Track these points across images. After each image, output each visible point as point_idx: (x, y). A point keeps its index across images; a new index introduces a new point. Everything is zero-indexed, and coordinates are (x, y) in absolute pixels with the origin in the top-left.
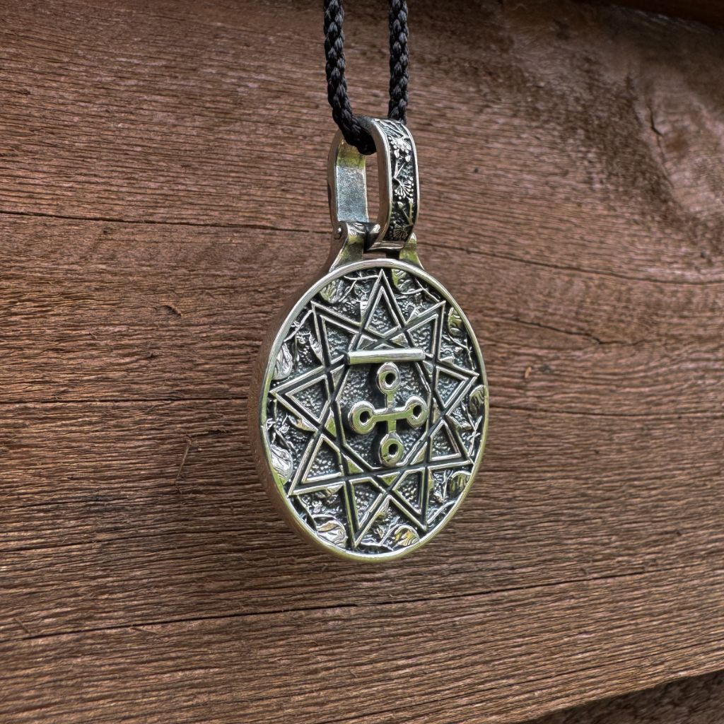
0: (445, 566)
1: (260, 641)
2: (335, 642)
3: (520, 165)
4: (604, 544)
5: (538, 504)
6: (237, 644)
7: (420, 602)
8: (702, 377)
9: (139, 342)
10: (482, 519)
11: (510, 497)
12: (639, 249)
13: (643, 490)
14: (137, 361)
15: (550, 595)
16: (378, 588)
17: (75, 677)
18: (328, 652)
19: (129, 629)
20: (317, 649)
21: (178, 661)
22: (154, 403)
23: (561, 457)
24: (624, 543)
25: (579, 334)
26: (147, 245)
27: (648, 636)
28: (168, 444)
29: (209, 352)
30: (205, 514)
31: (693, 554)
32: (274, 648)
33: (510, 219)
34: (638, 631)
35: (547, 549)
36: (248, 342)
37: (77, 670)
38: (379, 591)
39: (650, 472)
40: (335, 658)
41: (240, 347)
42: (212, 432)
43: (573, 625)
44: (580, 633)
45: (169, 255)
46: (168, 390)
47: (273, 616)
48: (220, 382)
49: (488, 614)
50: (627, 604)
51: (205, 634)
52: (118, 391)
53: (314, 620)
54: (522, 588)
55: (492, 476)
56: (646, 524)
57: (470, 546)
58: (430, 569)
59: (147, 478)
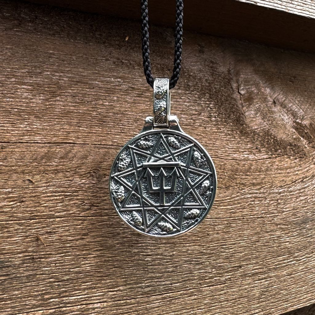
0: (143, 284)
5: (183, 257)
7: (133, 300)
8: (254, 201)
9: (17, 195)
10: (159, 264)
11: (171, 255)
12: (230, 146)
14: (16, 204)
15: (186, 294)
22: (23, 221)
23: (193, 237)
26: (20, 153)
27: (226, 309)
28: (29, 238)
29: (46, 198)
31: (246, 275)
34: (222, 308)
35: (186, 275)
36: (63, 194)
38: (116, 296)
41: (59, 196)
42: (47, 233)
43: (195, 306)
44: (198, 309)
45: (30, 157)
46: (29, 215)
48: (51, 211)
49: (161, 303)
50: (218, 296)
52: (8, 217)
54: (175, 292)
55: (164, 246)
57: (154, 275)
59: (20, 253)
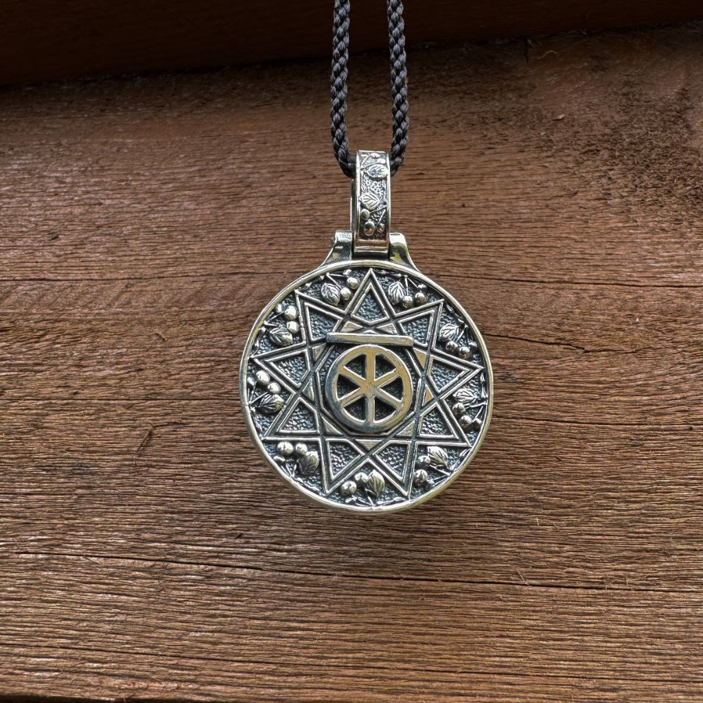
1: (173, 583)
2: (236, 595)
3: (517, 194)
4: (551, 552)
6: (156, 582)
13: (619, 502)
16: (285, 558)
17: (40, 584)
18: (228, 603)
19: (81, 557)
20: (220, 598)
21: (111, 586)
24: (580, 554)
25: (558, 344)
30: (154, 483)
32: (185, 591)
33: (494, 243)
37: (43, 580)
39: (632, 484)
40: (234, 608)
47: (188, 566)
51: (133, 571)
53: (221, 574)
56: (617, 538)
58: (339, 548)
